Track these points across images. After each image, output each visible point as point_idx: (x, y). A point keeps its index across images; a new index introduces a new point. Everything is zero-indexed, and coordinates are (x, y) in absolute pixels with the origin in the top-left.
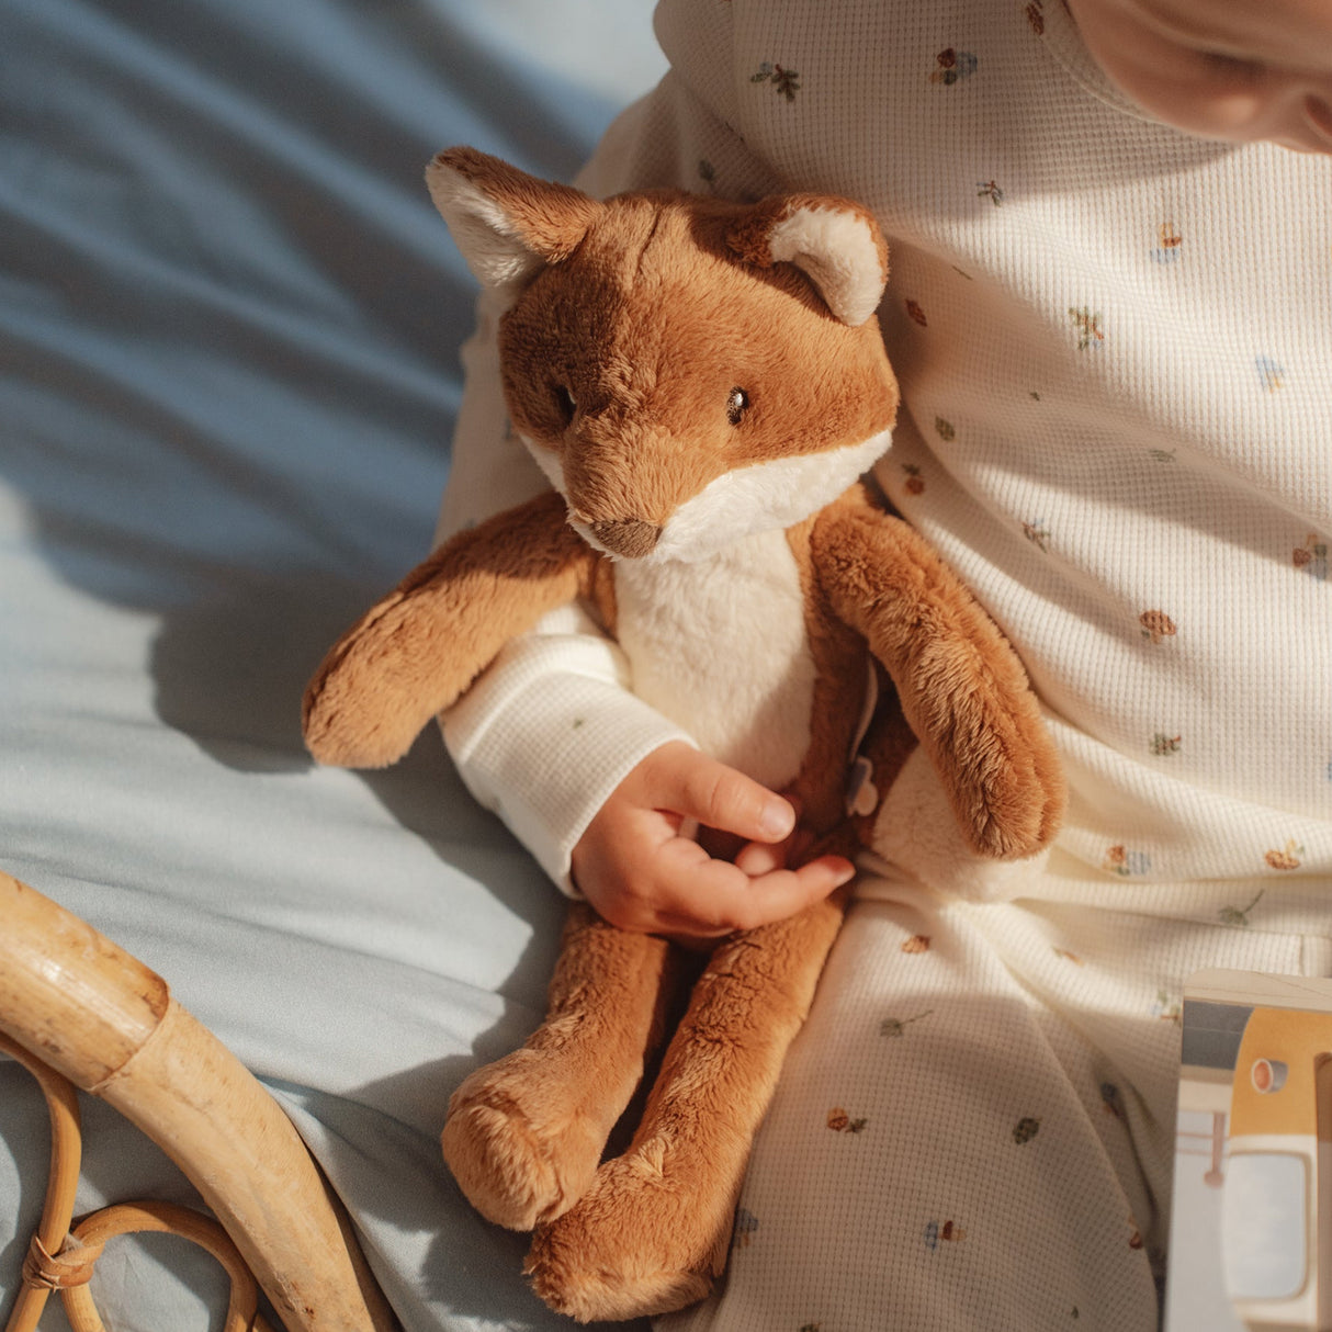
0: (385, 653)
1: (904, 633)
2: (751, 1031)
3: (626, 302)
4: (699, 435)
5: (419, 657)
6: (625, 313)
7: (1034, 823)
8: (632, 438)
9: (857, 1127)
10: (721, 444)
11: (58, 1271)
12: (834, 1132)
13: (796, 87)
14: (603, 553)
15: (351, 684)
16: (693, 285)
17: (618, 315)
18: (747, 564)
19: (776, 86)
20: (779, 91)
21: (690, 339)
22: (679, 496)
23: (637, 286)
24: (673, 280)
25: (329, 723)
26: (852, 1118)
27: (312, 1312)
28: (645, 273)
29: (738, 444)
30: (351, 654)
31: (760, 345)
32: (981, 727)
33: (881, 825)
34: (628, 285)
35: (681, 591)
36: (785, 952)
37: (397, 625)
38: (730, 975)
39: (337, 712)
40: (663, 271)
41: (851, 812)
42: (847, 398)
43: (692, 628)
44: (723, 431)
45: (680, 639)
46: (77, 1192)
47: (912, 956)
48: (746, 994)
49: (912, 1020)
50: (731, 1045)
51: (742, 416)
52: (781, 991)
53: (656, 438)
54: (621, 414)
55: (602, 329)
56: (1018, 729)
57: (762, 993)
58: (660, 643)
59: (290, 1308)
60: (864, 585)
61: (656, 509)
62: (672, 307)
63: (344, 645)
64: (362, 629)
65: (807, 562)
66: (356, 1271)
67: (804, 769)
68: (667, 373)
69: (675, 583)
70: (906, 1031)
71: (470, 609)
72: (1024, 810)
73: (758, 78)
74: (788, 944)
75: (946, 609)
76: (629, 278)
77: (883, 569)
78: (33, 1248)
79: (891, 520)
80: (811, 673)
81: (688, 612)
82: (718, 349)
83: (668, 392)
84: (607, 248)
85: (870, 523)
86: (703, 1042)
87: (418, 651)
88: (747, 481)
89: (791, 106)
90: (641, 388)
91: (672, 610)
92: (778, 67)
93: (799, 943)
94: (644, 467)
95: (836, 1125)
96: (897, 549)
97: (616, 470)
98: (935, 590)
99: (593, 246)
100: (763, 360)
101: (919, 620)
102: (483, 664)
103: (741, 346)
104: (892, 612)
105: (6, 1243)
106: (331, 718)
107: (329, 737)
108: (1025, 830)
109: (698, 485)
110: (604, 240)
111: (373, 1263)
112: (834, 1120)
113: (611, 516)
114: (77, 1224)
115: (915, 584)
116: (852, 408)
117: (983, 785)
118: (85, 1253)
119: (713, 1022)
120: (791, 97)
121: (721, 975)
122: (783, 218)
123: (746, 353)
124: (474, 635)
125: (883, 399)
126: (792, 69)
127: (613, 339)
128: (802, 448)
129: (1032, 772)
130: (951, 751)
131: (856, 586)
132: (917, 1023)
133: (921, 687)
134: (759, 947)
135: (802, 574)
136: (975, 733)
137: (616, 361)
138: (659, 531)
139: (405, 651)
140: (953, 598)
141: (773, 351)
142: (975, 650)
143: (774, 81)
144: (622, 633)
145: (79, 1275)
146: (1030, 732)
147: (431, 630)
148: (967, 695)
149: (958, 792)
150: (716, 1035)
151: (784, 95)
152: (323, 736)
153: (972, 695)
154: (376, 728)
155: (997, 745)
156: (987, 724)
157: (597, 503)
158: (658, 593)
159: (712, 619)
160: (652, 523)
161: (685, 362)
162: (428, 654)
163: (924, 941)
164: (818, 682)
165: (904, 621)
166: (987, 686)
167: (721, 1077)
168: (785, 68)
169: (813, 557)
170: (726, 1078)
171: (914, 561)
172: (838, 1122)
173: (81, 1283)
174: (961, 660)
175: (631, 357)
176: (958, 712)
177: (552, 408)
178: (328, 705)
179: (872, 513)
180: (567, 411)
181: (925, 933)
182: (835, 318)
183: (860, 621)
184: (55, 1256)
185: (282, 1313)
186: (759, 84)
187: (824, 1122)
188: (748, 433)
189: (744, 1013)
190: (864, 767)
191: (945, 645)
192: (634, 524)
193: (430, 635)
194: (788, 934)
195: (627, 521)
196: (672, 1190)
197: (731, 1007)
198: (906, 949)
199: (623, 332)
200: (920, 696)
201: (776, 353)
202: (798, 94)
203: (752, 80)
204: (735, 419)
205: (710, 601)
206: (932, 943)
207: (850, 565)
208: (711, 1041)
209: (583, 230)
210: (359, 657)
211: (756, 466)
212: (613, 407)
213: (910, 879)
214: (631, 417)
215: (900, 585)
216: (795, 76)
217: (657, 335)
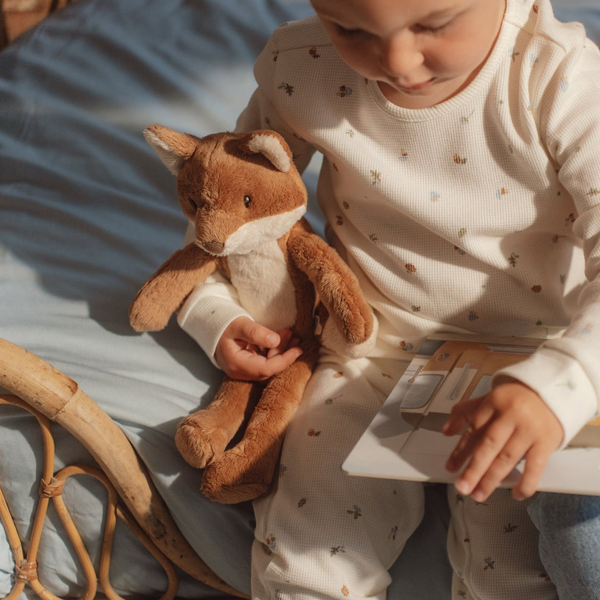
0: (152, 293)
1: (316, 272)
2: (277, 405)
3: (206, 170)
4: (235, 212)
5: (163, 293)
6: (206, 174)
7: (362, 330)
8: (213, 214)
9: (317, 434)
10: (243, 214)
11: (50, 490)
12: (310, 436)
13: (292, 91)
14: (209, 253)
15: (141, 304)
16: (227, 163)
17: (204, 175)
18: (266, 254)
19: (286, 90)
20: (287, 92)
21: (227, 181)
22: (229, 232)
23: (210, 165)
24: (221, 162)
25: (136, 317)
26: (316, 432)
27: (134, 498)
28: (212, 160)
29: (248, 214)
30: (141, 294)
31: (251, 181)
32: (341, 300)
33: (324, 336)
34: (207, 165)
35: (247, 264)
36: (289, 379)
37: (156, 284)
38: (271, 388)
39: (138, 314)
40: (218, 159)
41: (315, 335)
42: (285, 196)
43: (252, 277)
44: (243, 210)
45: (249, 281)
46: (54, 462)
47: (337, 379)
48: (276, 393)
49: (336, 398)
50: (269, 410)
51: (249, 205)
52: (288, 391)
53: (220, 214)
54: (209, 207)
55: (200, 180)
56: (354, 300)
57: (281, 392)
58: (243, 283)
59: (127, 497)
60: (303, 258)
61: (221, 237)
62: (221, 171)
63: (139, 291)
64: (145, 285)
65: (286, 251)
66: (149, 484)
67: (296, 322)
68: (221, 192)
69: (245, 262)
70: (334, 402)
71: (179, 276)
72: (358, 326)
73: (280, 87)
74: (291, 376)
75: (329, 262)
76: (207, 163)
77: (309, 252)
78: (41, 482)
79: (313, 236)
80: (293, 289)
81: (250, 272)
82: (237, 183)
83: (222, 198)
84: (201, 153)
85: (306, 237)
86: (261, 410)
87: (163, 292)
88: (254, 226)
89: (290, 98)
90: (214, 198)
91: (245, 272)
92: (287, 84)
93: (294, 375)
94: (217, 223)
95: (311, 434)
96: (313, 244)
97: (208, 225)
98: (326, 257)
99: (197, 153)
100: (253, 186)
101: (321, 268)
102: (186, 293)
103: (245, 181)
104: (312, 266)
105: (33, 483)
106: (137, 315)
107: (136, 322)
108: (359, 333)
109: (235, 229)
110: (201, 151)
111: (154, 481)
112: (310, 433)
113: (207, 241)
114: (55, 474)
115: (319, 256)
116: (286, 199)
117: (343, 320)
118: (59, 483)
119: (264, 403)
120: (290, 94)
121: (268, 389)
122: (251, 139)
123: (247, 184)
124: (181, 285)
125: (299, 195)
126: (292, 85)
127: (204, 182)
128: (270, 214)
129: (359, 314)
130: (333, 310)
131: (301, 258)
132: (337, 399)
133: (322, 289)
134: (280, 378)
135: (285, 256)
136: (339, 303)
137: (205, 190)
138: (224, 244)
139: (158, 292)
140: (332, 259)
141: (256, 182)
142: (339, 276)
143: (285, 89)
144: (233, 280)
145: (57, 492)
146: (358, 301)
147: (167, 284)
148: (337, 290)
149: (337, 322)
150: (265, 407)
151: (288, 94)
152: (135, 322)
153: (338, 290)
154: (152, 318)
155: (347, 306)
156: (343, 299)
157: (202, 236)
158: (240, 265)
159: (258, 273)
160: (221, 242)
161: (227, 188)
162: (166, 292)
163: (341, 373)
164: (296, 292)
165: (316, 268)
166: (343, 287)
167: (266, 420)
168: (289, 85)
169: (288, 250)
170: (268, 421)
171: (319, 248)
172: (311, 433)
173: (58, 495)
174: (334, 279)
175: (209, 188)
176: (334, 297)
177: (191, 207)
178: (135, 312)
179: (306, 234)
180: (196, 207)
181: (341, 371)
182: (278, 170)
183: (304, 269)
184: (49, 485)
185: (124, 500)
186: (281, 89)
187: (307, 433)
188: (252, 210)
189: (274, 399)
190: (317, 319)
191: (329, 275)
192: (215, 243)
193: (167, 286)
194: (290, 372)
195: (213, 242)
196: (246, 456)
197: (270, 398)
198: (335, 376)
199: (206, 180)
200: (323, 292)
201: (257, 183)
202: (293, 94)
203: (279, 88)
204: (247, 205)
205: (256, 267)
206: (344, 374)
207: (299, 251)
208: (262, 409)
209: (195, 148)
210: (143, 295)
211: (256, 221)
212: (206, 205)
213: (334, 354)
214: (211, 208)
215: (314, 256)
216: (293, 88)
217: (217, 180)
